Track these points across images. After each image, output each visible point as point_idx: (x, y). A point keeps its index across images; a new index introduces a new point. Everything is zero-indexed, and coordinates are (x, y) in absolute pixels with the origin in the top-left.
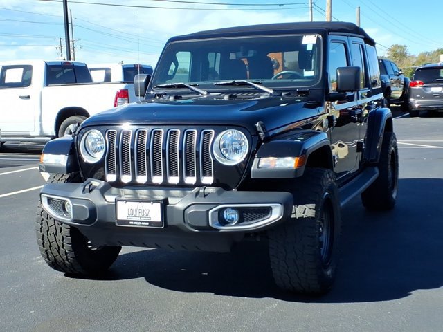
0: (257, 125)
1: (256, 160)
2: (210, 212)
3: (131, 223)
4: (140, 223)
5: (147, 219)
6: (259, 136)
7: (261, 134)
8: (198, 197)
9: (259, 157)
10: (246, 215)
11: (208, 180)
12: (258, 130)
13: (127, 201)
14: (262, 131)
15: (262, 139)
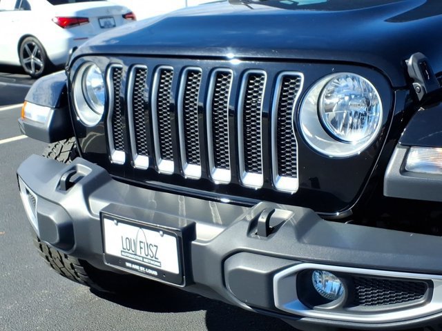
0: (410, 62)
1: (398, 152)
2: (277, 277)
3: (128, 264)
4: (142, 269)
5: (154, 264)
6: (413, 90)
7: (418, 85)
8: (253, 234)
9: (409, 145)
10: (363, 291)
11: (289, 184)
12: (411, 73)
13: (119, 221)
14: (419, 77)
15: (420, 96)
